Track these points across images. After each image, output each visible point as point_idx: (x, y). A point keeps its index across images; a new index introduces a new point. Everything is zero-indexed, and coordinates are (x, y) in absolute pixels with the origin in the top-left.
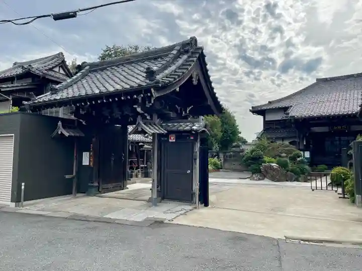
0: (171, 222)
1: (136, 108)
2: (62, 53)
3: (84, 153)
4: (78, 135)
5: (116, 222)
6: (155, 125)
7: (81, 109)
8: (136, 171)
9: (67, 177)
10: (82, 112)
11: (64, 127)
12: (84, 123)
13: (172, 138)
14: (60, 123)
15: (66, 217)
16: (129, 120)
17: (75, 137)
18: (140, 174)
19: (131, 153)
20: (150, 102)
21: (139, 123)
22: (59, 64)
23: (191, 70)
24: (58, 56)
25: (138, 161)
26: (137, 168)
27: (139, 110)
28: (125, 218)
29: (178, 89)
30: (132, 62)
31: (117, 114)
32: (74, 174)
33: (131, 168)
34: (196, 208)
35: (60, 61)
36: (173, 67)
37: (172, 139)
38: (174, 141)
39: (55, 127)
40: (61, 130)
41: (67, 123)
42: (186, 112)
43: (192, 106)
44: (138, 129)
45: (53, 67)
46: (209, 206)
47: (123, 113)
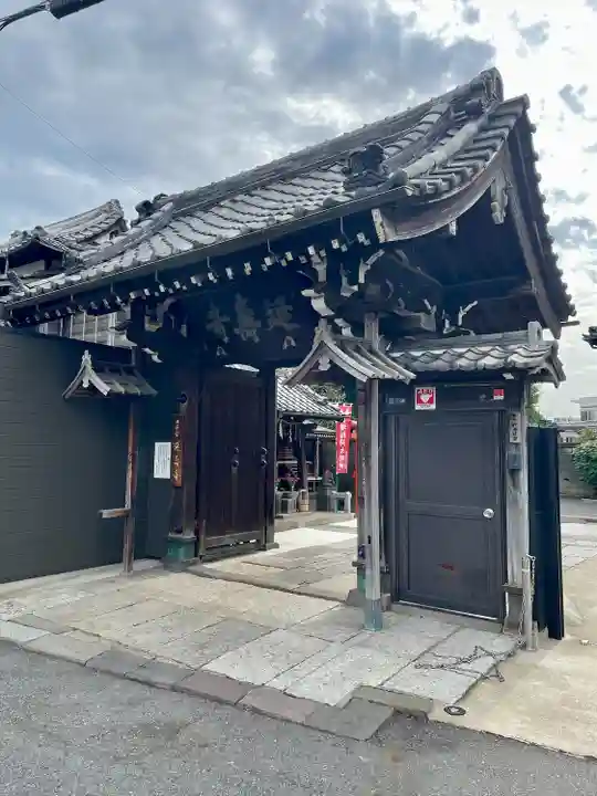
0: (459, 721)
1: (309, 299)
2: (117, 202)
3: (157, 445)
4: (138, 391)
5: (248, 700)
6: (372, 352)
7: (147, 318)
8: (294, 494)
9: (106, 514)
10: (150, 327)
11: (98, 369)
12: (155, 358)
13: (425, 398)
14: (87, 357)
15: (83, 660)
16: (286, 346)
17: (128, 397)
18: (307, 501)
19: (283, 443)
20: (353, 280)
21: (322, 344)
22: (111, 227)
23: (487, 172)
24: (107, 208)
25: (300, 465)
26: (299, 486)
27: (319, 305)
28: (279, 684)
29: (453, 229)
30: (294, 175)
31: (248, 329)
32: (128, 505)
33: (285, 485)
34: (524, 647)
35: (114, 221)
36: (439, 154)
37: (426, 401)
38: (433, 407)
39: (74, 368)
40: (90, 378)
41: (107, 359)
42: (454, 322)
43: (476, 303)
44: (318, 364)
45: (96, 236)
46: (567, 637)
47: (265, 325)
